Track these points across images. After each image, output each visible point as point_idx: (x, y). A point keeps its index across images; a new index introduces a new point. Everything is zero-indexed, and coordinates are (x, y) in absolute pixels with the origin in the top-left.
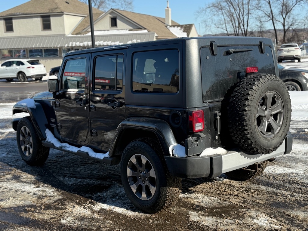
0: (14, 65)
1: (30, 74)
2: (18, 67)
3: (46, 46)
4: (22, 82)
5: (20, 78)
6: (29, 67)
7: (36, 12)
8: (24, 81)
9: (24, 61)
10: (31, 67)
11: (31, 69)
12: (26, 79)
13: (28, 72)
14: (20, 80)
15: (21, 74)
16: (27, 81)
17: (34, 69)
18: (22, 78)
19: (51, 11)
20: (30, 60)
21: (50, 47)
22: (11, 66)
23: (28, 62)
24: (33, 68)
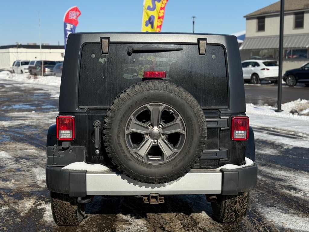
0: (250, 66)
1: (264, 76)
2: (253, 68)
3: (295, 47)
4: (255, 84)
5: (253, 80)
6: (264, 69)
7: (290, 9)
8: (257, 83)
9: (260, 62)
10: (266, 69)
11: (266, 71)
12: (259, 82)
13: (262, 73)
14: (254, 81)
15: (255, 76)
16: (260, 84)
17: (268, 71)
18: (255, 80)
19: (306, 7)
20: (267, 60)
21: (298, 48)
22: (247, 67)
23: (264, 63)
24: (268, 69)
